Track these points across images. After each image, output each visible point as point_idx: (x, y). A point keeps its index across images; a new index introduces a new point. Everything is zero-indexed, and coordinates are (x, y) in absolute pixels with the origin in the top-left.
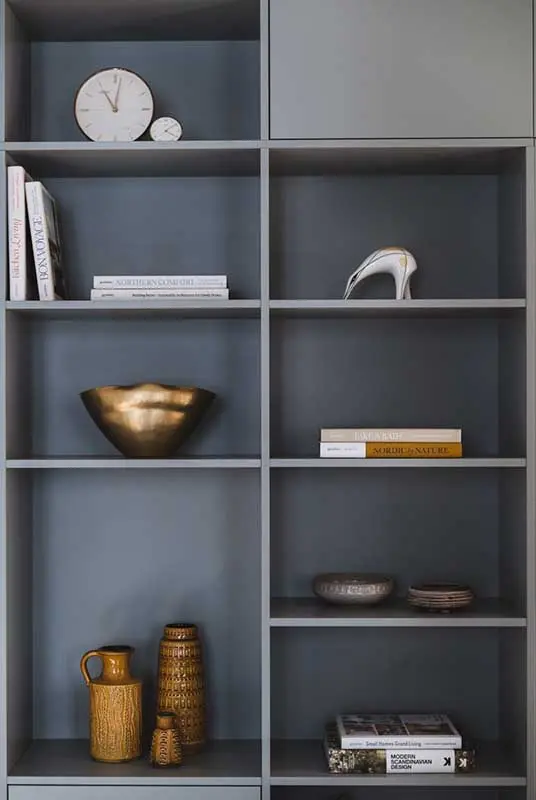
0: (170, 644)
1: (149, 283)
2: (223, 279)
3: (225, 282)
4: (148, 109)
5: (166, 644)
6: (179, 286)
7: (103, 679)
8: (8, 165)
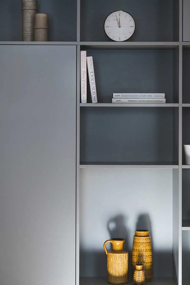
0: (139, 238)
1: (134, 96)
2: (163, 95)
3: (164, 96)
4: (133, 27)
5: (137, 238)
6: (146, 97)
7: (113, 250)
8: (81, 51)
